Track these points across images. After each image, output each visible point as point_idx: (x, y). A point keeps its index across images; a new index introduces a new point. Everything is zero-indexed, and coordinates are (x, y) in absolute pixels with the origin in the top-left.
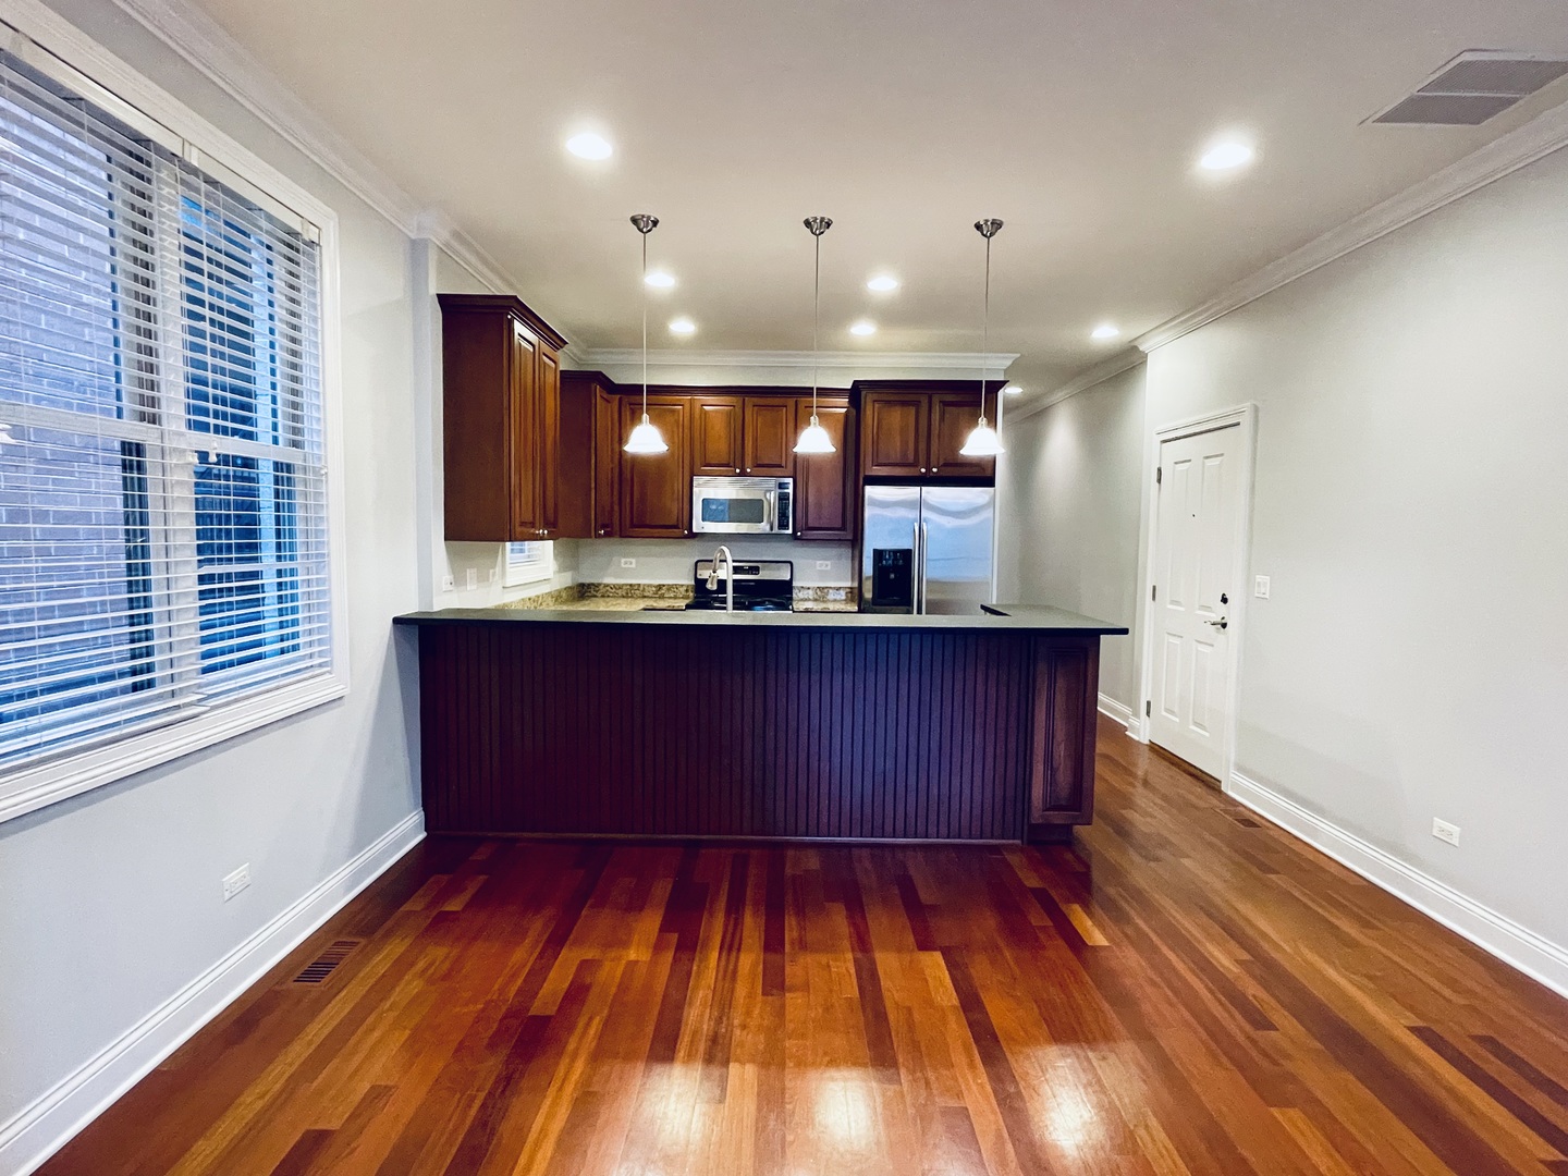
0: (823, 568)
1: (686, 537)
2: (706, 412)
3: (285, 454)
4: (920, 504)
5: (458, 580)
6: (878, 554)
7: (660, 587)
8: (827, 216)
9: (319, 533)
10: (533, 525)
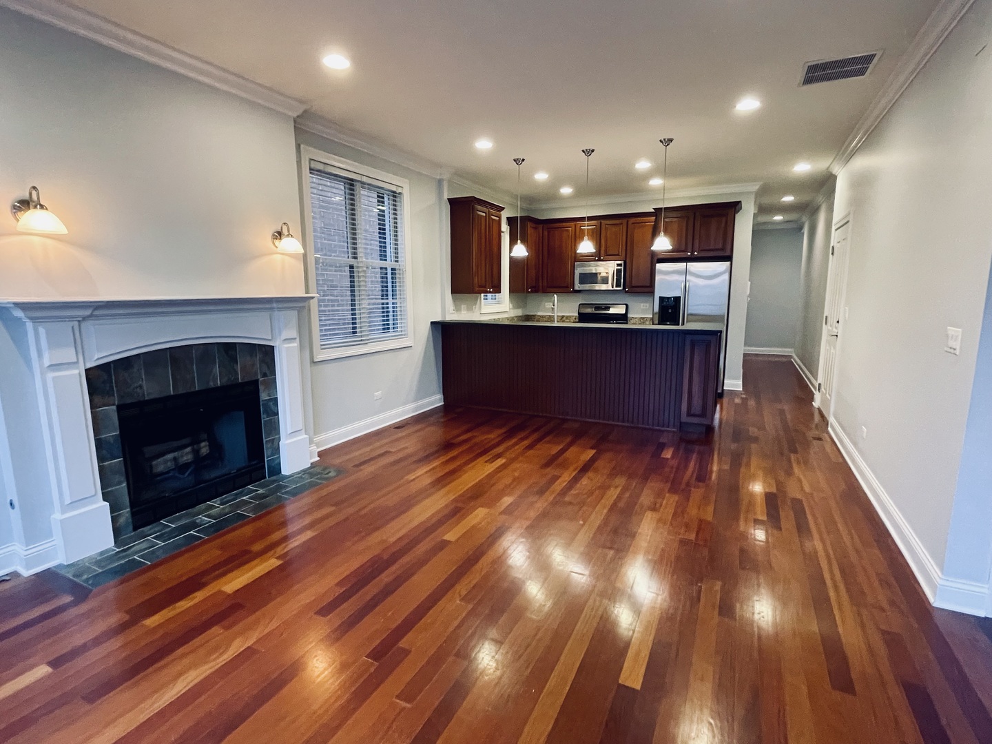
0: (645, 307)
1: (571, 292)
2: (582, 229)
3: (394, 265)
4: (686, 272)
5: (458, 309)
6: (662, 299)
7: (563, 316)
8: (592, 148)
9: (403, 291)
10: (485, 287)
